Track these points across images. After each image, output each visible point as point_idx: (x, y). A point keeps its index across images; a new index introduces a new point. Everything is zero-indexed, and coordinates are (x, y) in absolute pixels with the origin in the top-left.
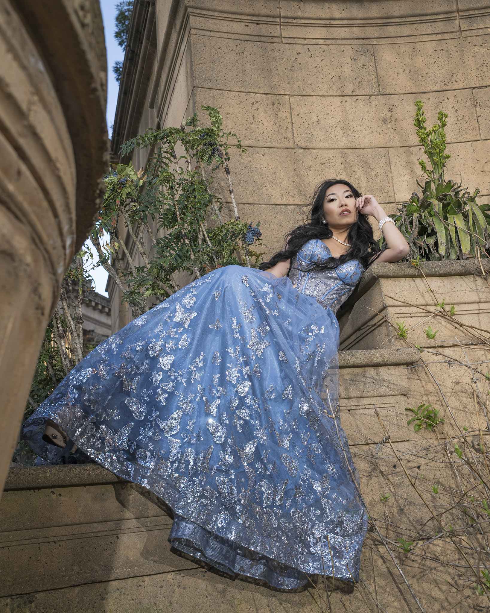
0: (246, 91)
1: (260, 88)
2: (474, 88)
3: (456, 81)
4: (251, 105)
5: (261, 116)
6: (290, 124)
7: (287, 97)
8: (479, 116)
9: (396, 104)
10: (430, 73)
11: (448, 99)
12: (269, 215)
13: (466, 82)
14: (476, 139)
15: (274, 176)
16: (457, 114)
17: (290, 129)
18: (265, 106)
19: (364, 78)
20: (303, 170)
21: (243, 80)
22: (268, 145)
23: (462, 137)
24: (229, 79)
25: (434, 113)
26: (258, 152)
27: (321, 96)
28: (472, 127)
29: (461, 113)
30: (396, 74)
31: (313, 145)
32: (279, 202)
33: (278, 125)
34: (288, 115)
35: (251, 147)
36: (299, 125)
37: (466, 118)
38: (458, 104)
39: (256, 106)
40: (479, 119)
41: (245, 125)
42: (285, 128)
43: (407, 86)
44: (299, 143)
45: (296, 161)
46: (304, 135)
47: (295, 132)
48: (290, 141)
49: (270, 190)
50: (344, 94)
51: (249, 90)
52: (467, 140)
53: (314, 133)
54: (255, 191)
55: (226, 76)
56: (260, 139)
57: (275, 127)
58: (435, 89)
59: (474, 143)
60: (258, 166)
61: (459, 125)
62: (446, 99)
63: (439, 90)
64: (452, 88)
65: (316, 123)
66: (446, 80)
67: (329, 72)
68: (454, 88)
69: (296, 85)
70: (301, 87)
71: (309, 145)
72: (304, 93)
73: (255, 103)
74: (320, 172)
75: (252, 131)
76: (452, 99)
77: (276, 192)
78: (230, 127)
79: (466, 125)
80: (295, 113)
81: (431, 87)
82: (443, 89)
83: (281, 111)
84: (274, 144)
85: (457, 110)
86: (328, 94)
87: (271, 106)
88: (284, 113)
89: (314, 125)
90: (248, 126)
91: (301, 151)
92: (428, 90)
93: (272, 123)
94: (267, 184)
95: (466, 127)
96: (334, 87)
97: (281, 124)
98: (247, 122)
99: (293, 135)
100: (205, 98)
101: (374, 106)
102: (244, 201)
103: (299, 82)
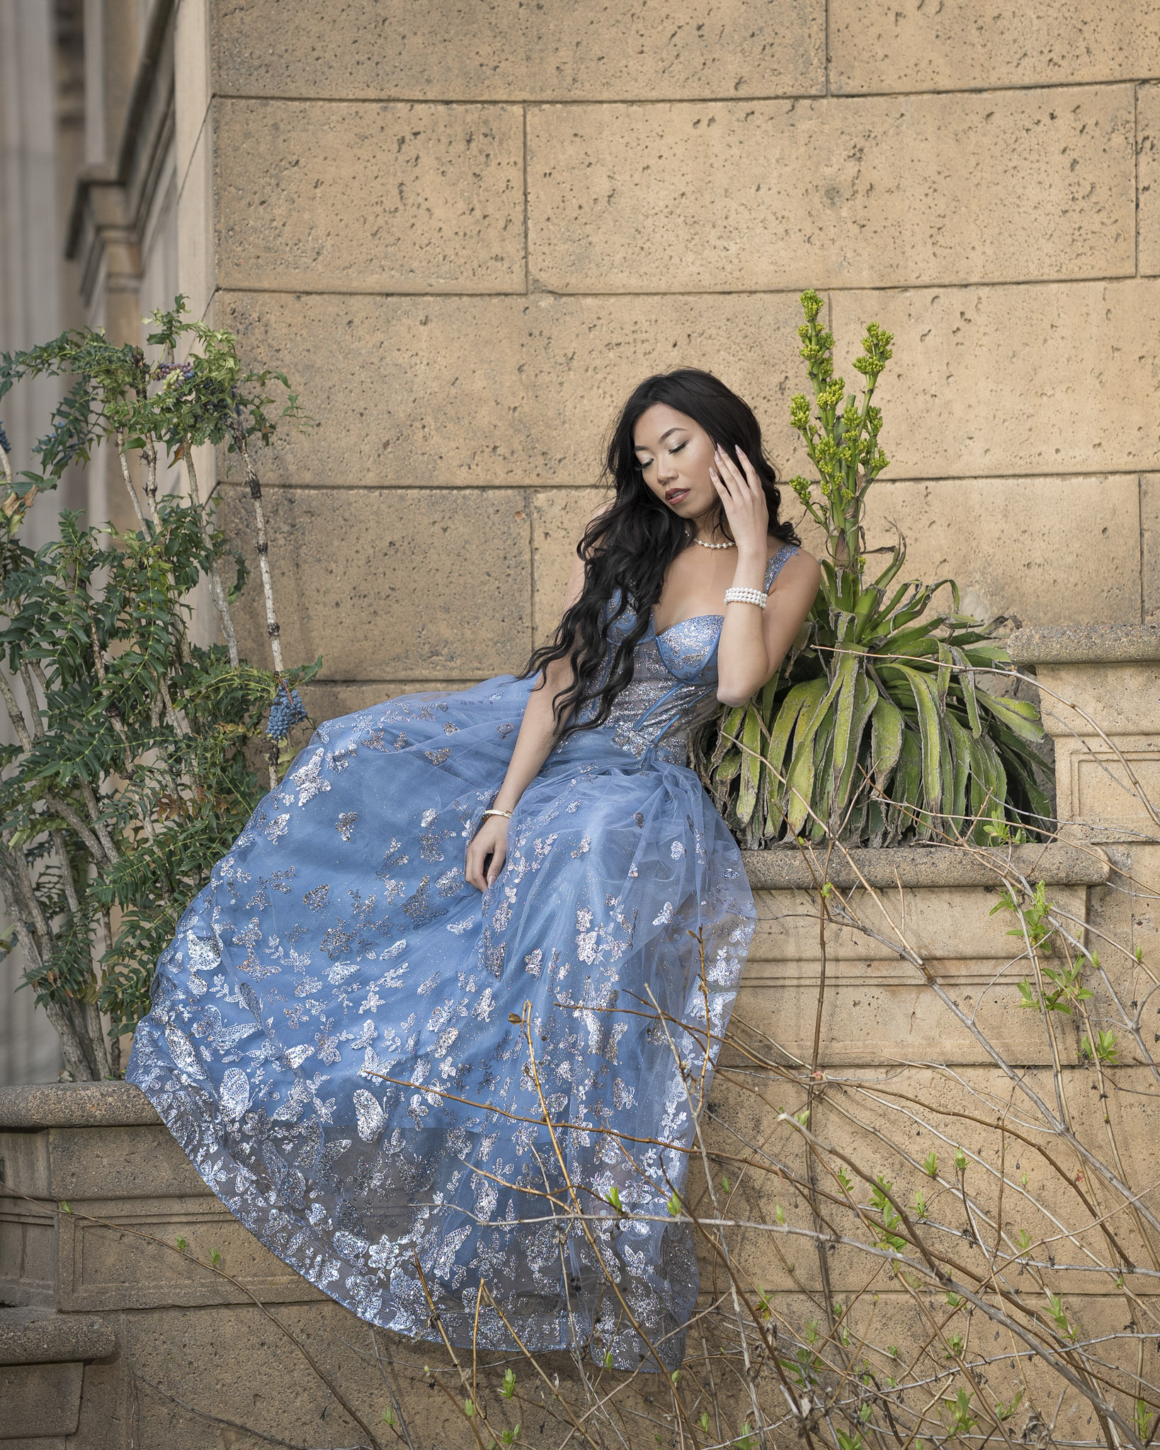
0: (383, 95)
1: (429, 81)
2: (1144, 81)
3: (1088, 51)
4: (396, 147)
5: (428, 184)
6: (520, 208)
7: (518, 110)
8: (1146, 189)
9: (878, 131)
10: (1008, 14)
11: (1052, 117)
12: (426, 521)
13: (1121, 55)
14: (1121, 273)
15: (453, 391)
16: (1073, 178)
17: (517, 227)
18: (443, 147)
19: (782, 31)
20: (546, 368)
21: (375, 59)
22: (441, 284)
23: (1078, 262)
24: (329, 56)
25: (1000, 169)
26: (406, 313)
27: (632, 102)
28: (1113, 229)
29: (1087, 174)
30: (892, 17)
31: (588, 281)
32: (462, 477)
33: (478, 213)
34: (515, 175)
35: (388, 295)
36: (550, 213)
37: (1102, 195)
38: (1085, 138)
39: (410, 150)
40: (1142, 198)
41: (371, 218)
42: (502, 223)
43: (923, 65)
44: (543, 277)
45: (525, 340)
46: (563, 247)
47: (531, 235)
48: (516, 268)
49: (436, 439)
50: (707, 94)
51: (394, 93)
52: (1093, 274)
53: (594, 239)
54: (386, 445)
55: (319, 46)
56: (415, 264)
57: (468, 219)
58: (1016, 79)
59: (1115, 285)
60: (404, 359)
61: (1076, 216)
62: (1046, 120)
63: (1027, 81)
64: (1071, 79)
65: (603, 202)
66: (1057, 48)
67: (665, 11)
68: (1077, 78)
69: (553, 61)
70: (568, 70)
71: (576, 283)
72: (577, 94)
73: (409, 137)
74: (600, 376)
75: (392, 240)
76: (1065, 119)
77: (454, 445)
78: (320, 231)
79: (1097, 218)
80: (536, 168)
81: (1005, 69)
82: (1043, 80)
83: (494, 163)
84: (462, 280)
85: (1075, 162)
86: (654, 95)
87: (461, 146)
88: (503, 172)
89: (598, 208)
90: (380, 221)
91: (546, 302)
92: (993, 81)
93: (461, 206)
94: (429, 420)
95: (1097, 227)
96: (677, 67)
97: (490, 211)
98: (378, 209)
99: (526, 248)
100: (247, 135)
101: (803, 139)
102: (350, 479)
103: (562, 53)
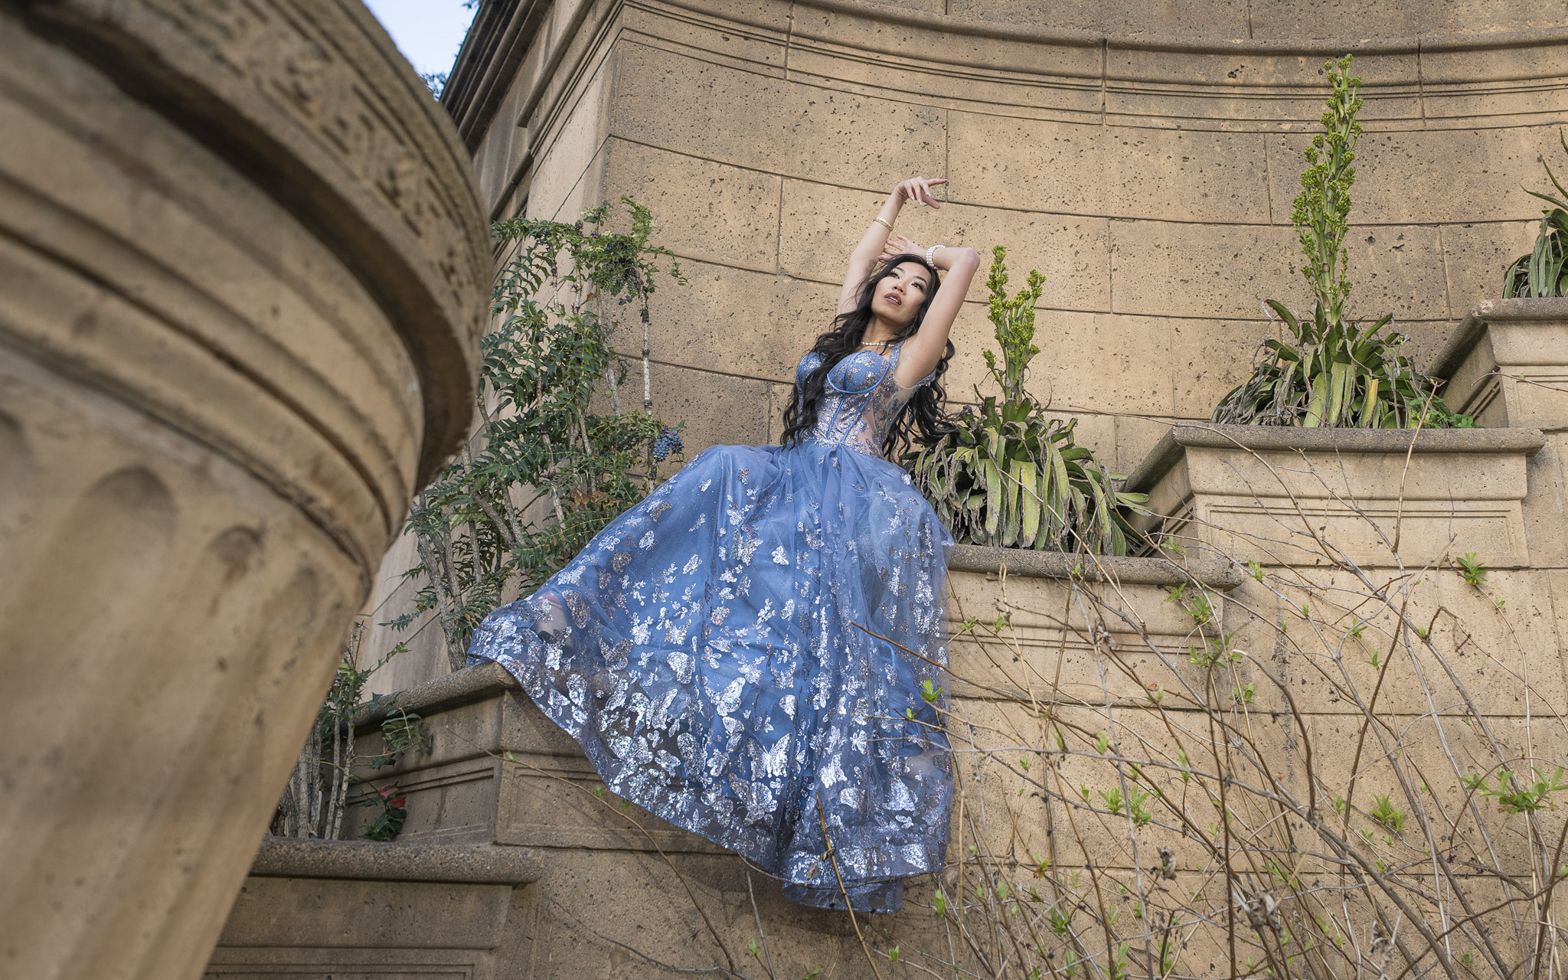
0: (705, 156)
1: (731, 154)
2: (1113, 218)
3: (1084, 200)
4: (709, 184)
5: (726, 206)
6: (776, 229)
7: (779, 178)
8: (1115, 270)
9: (973, 222)
10: (1041, 177)
11: (1065, 229)
12: (708, 390)
13: (1100, 205)
14: (1103, 310)
15: (731, 320)
16: (1076, 260)
17: (774, 238)
18: (735, 189)
19: (923, 166)
20: (785, 316)
21: (702, 137)
22: (728, 261)
23: (1080, 302)
24: (677, 130)
25: (1038, 250)
26: (707, 272)
27: (841, 187)
28: (1099, 288)
29: (1084, 259)
30: (981, 169)
31: (812, 274)
32: (732, 369)
33: (752, 227)
34: (775, 212)
35: (697, 261)
36: (792, 234)
37: (1092, 270)
38: (1081, 242)
39: (718, 187)
40: (1113, 274)
41: (692, 218)
42: (765, 235)
43: (997, 194)
44: (786, 267)
45: (774, 299)
46: (799, 254)
47: (781, 244)
48: (771, 259)
49: (718, 345)
50: (882, 190)
51: (711, 156)
52: (1088, 309)
53: (816, 252)
54: (689, 343)
55: (672, 123)
56: (715, 247)
57: (746, 230)
58: (1046, 208)
59: (1099, 316)
60: (703, 297)
61: (1078, 279)
62: (1062, 230)
63: (1051, 210)
64: (1074, 212)
65: (822, 234)
66: (1067, 196)
67: (861, 145)
68: (1078, 212)
69: (799, 158)
70: (807, 164)
71: (805, 273)
72: (811, 177)
73: (717, 180)
74: (815, 325)
75: (703, 232)
76: (1072, 231)
77: (728, 350)
78: (663, 218)
79: (1090, 281)
80: (786, 210)
81: (1039, 203)
82: (1059, 210)
83: (763, 203)
84: (741, 260)
85: (1077, 252)
86: (853, 185)
87: (746, 191)
88: (767, 208)
89: (819, 236)
90: (697, 220)
91: (787, 281)
92: (1033, 207)
93: (743, 221)
94: (715, 334)
95: (1090, 285)
96: (866, 174)
97: (759, 227)
98: (697, 214)
99: (778, 250)
100: (627, 159)
101: (932, 220)
102: (666, 359)
103: (805, 155)
